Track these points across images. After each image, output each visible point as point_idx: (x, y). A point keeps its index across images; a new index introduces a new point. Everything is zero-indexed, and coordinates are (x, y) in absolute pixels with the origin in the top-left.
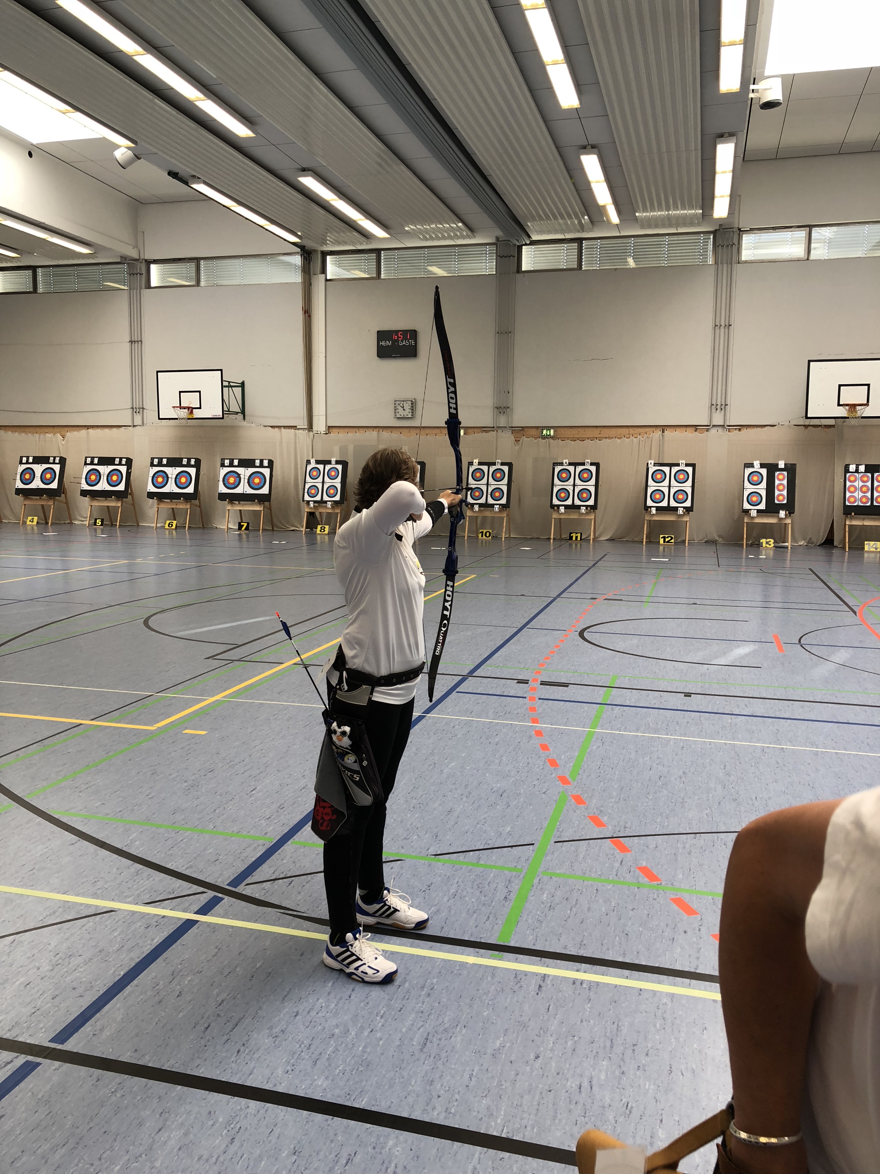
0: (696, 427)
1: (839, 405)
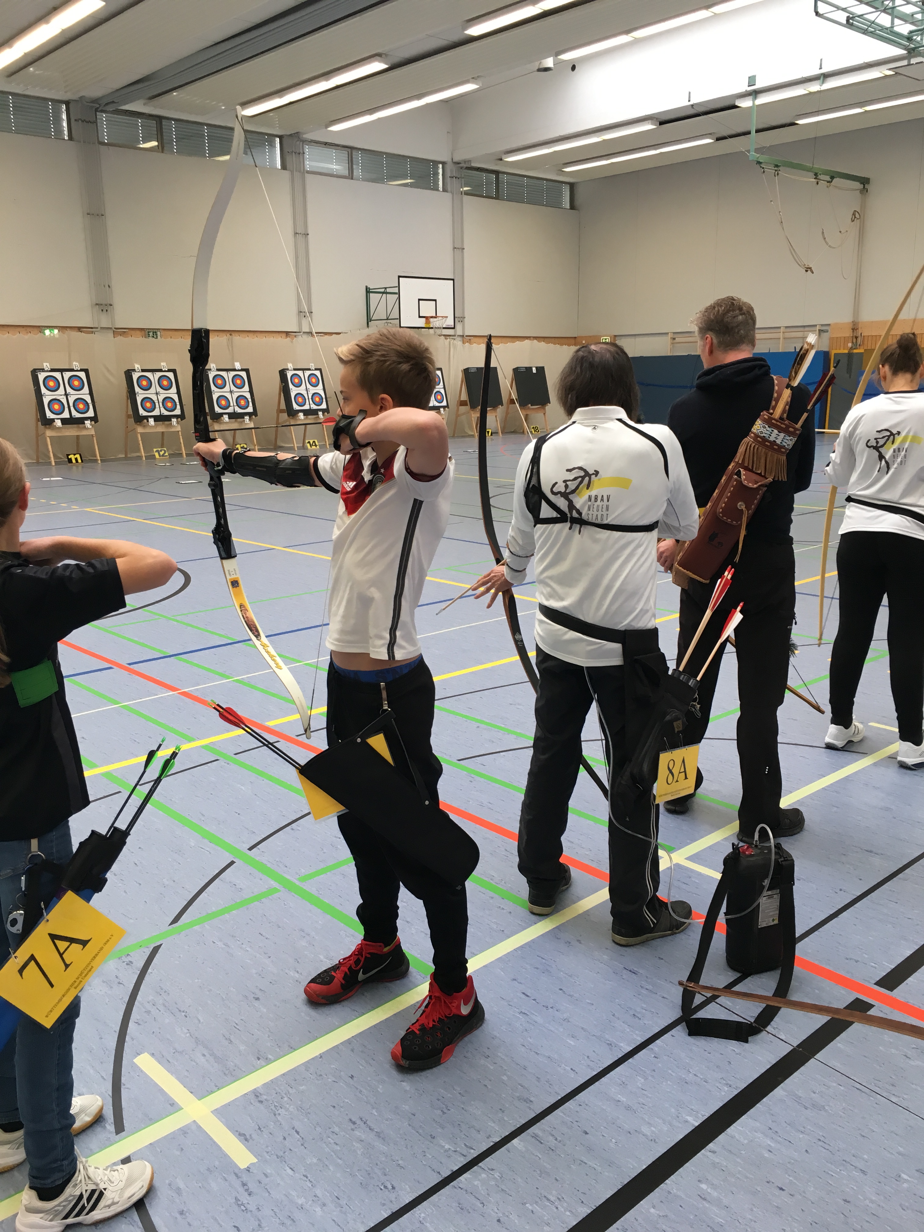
0: (287, 333)
1: (420, 317)
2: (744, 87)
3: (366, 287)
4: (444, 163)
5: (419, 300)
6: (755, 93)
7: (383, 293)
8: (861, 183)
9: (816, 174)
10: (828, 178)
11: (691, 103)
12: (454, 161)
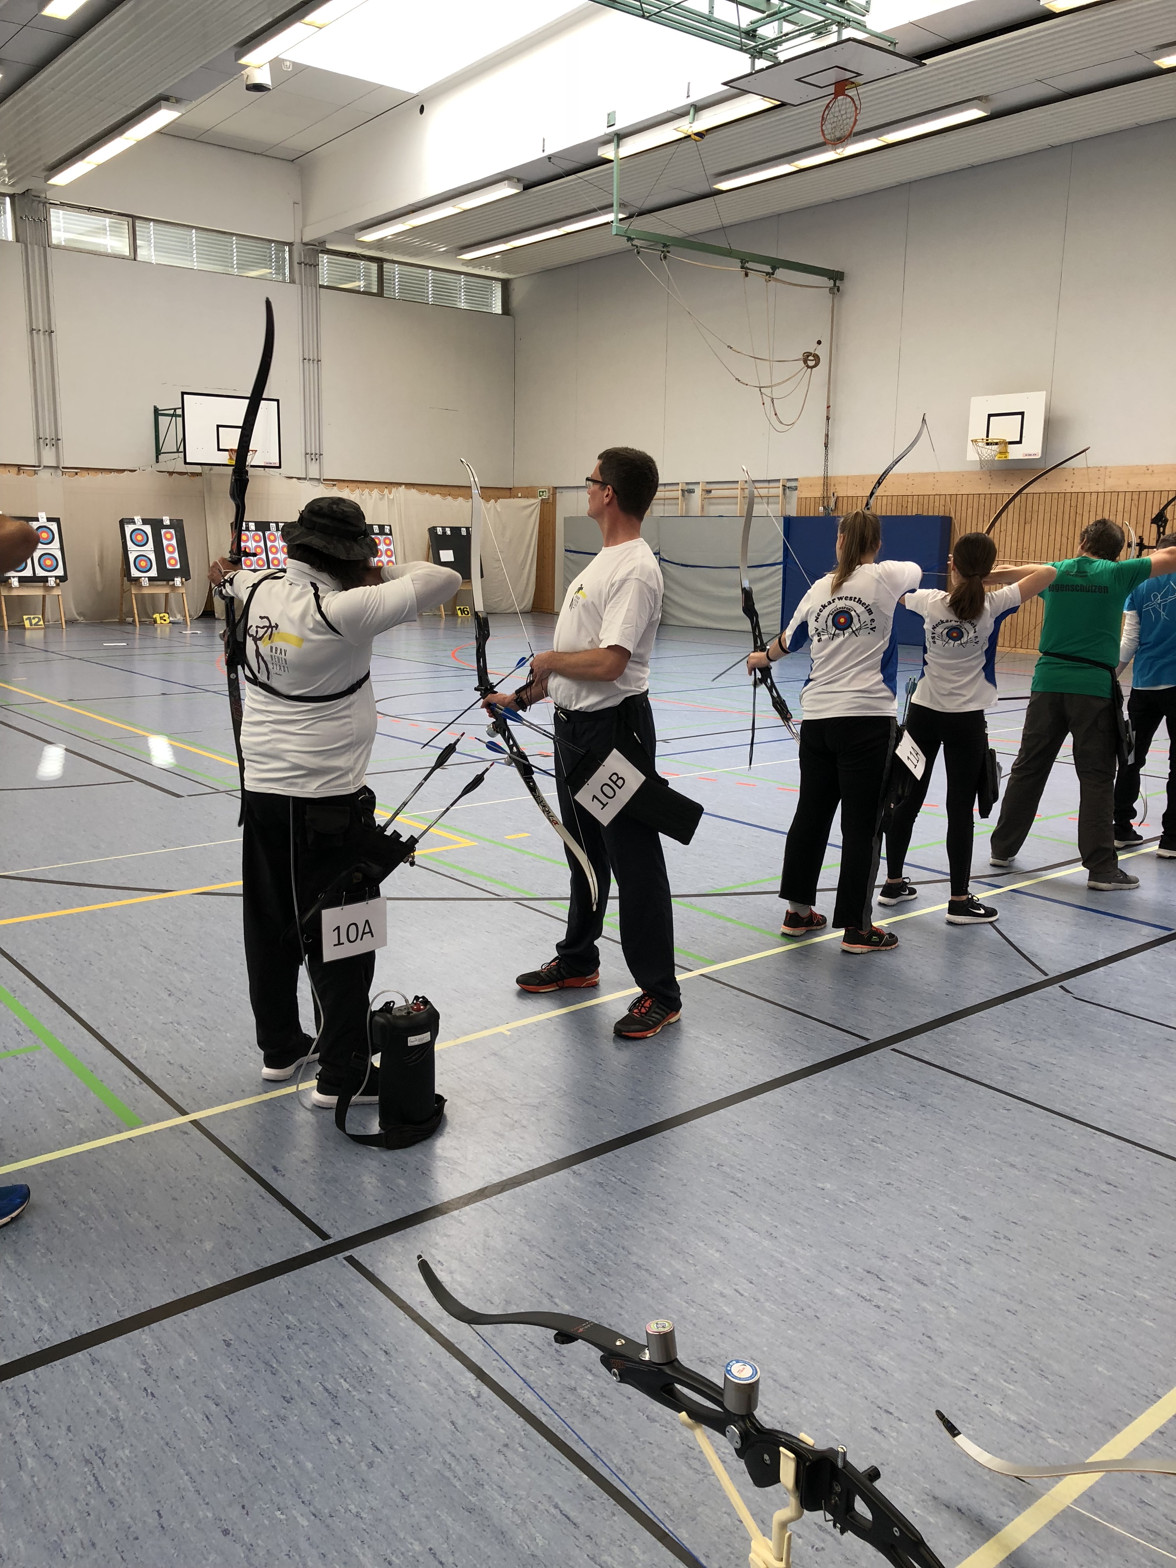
0: (17, 468)
1: (219, 450)
2: (601, 130)
3: (155, 407)
4: (290, 244)
5: (218, 426)
6: (619, 137)
7: (172, 416)
8: (830, 279)
9: (743, 262)
10: (768, 269)
11: (546, 154)
12: (304, 241)
